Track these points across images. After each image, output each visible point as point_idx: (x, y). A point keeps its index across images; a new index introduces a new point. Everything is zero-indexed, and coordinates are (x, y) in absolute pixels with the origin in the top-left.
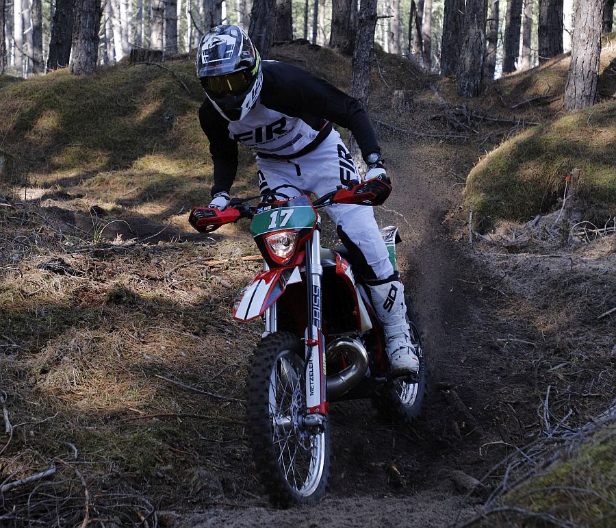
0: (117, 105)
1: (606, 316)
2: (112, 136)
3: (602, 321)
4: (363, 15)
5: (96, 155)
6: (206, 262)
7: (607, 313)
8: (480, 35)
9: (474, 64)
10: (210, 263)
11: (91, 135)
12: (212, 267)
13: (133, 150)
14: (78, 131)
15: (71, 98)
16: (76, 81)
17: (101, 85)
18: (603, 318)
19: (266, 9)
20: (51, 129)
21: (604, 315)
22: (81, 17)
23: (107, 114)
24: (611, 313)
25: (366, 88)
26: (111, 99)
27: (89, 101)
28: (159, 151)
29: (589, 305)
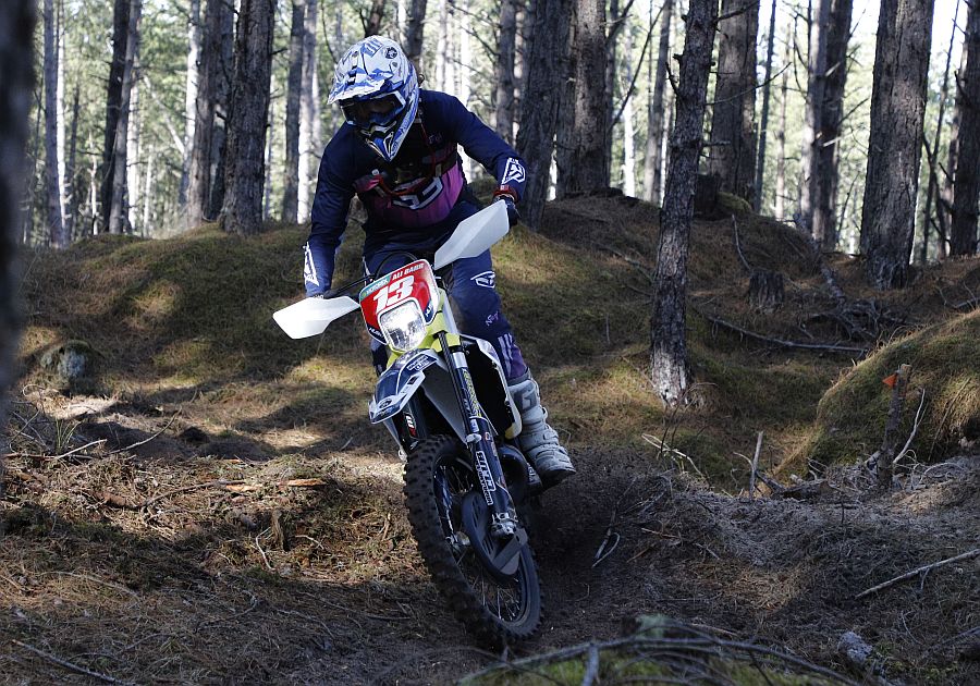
0: (282, 280)
1: (871, 594)
2: (266, 327)
3: (862, 602)
4: (679, 141)
5: (236, 358)
6: (228, 487)
7: (872, 589)
8: (907, 187)
9: (896, 234)
10: (236, 489)
11: (232, 325)
12: (235, 495)
13: (295, 350)
14: (213, 319)
15: (209, 267)
16: (222, 242)
17: (261, 248)
18: (865, 596)
19: (538, 133)
20: (170, 315)
21: (867, 592)
22: (240, 142)
23: (263, 293)
24: (878, 590)
25: (680, 259)
26: (272, 271)
27: (236, 273)
28: (337, 354)
29: (846, 575)
